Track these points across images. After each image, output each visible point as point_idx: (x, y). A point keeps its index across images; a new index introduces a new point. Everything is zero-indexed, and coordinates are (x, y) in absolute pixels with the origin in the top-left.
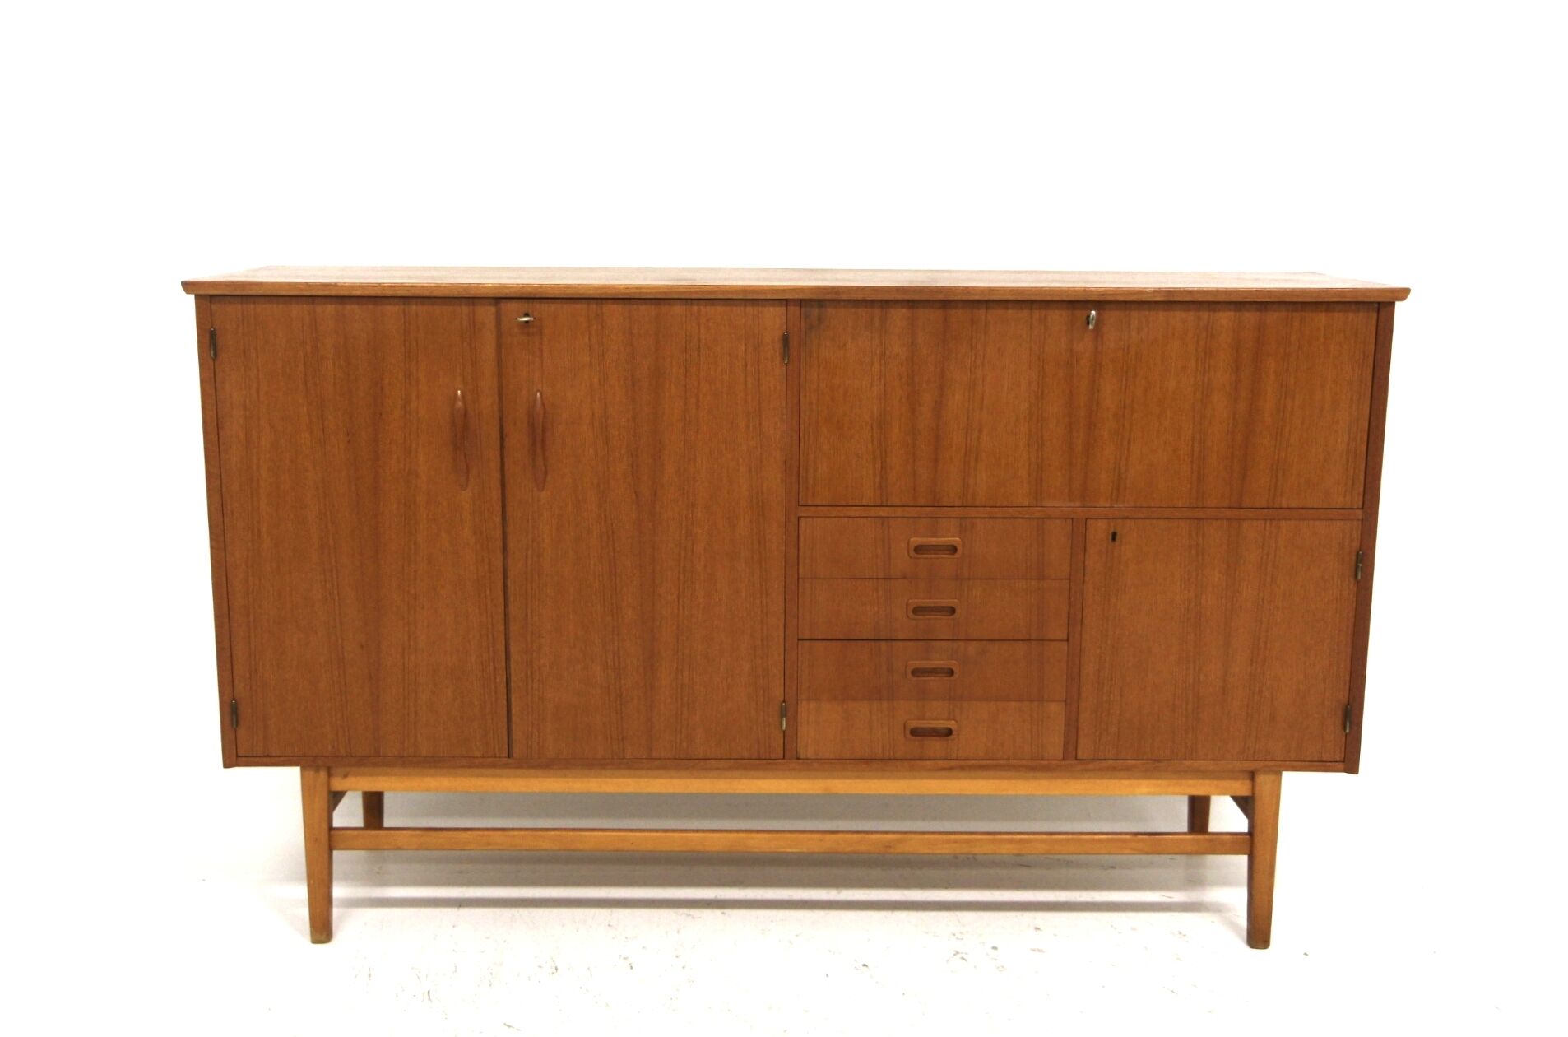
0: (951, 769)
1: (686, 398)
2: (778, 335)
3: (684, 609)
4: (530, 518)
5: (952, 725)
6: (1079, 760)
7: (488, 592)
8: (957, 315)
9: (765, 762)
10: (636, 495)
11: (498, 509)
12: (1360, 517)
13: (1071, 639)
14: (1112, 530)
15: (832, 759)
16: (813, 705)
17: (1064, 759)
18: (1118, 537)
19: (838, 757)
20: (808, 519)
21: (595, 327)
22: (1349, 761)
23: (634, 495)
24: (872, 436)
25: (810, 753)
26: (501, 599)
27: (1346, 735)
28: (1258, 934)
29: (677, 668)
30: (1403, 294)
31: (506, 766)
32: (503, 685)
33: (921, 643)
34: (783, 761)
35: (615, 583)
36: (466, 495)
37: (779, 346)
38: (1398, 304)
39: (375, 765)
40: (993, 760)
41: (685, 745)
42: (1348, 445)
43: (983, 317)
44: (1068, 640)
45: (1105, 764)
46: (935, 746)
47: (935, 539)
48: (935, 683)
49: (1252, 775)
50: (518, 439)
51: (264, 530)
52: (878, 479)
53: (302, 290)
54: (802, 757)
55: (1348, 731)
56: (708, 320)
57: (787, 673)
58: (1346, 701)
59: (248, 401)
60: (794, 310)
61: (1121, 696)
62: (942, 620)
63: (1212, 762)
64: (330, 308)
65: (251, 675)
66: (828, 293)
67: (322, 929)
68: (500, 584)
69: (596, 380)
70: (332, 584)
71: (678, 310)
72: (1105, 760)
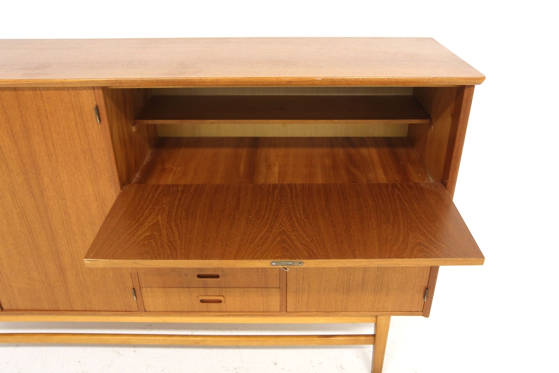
1: (46, 143)
2: (92, 106)
3: (72, 248)
5: (220, 298)
6: (288, 312)
9: (129, 313)
15: (163, 312)
16: (149, 289)
17: (280, 312)
19: (166, 311)
22: (425, 311)
23: (31, 195)
25: (151, 310)
27: (424, 302)
29: (76, 274)
30: (481, 80)
34: (138, 313)
35: (33, 236)
37: (94, 112)
40: (244, 312)
41: (88, 305)
45: (301, 314)
49: (376, 317)
54: (147, 310)
55: (425, 300)
57: (132, 276)
60: (98, 92)
61: (309, 286)
63: (356, 312)
72: (301, 312)
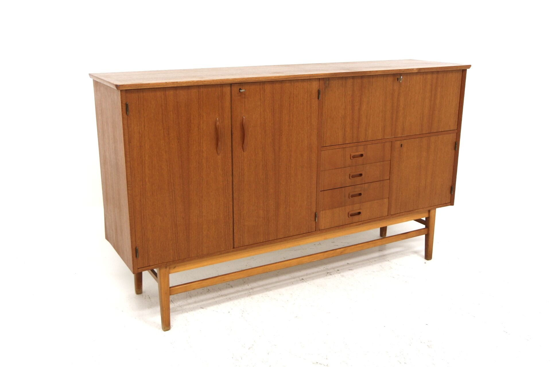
0: (360, 224)
1: (290, 114)
2: (316, 90)
4: (241, 162)
5: (360, 211)
6: (391, 215)
7: (227, 191)
8: (365, 80)
9: (310, 233)
10: (274, 150)
11: (230, 161)
12: (456, 132)
13: (390, 179)
14: (401, 144)
16: (324, 212)
17: (388, 216)
18: (402, 146)
19: (330, 227)
20: (324, 151)
21: (262, 92)
22: (452, 202)
24: (342, 122)
25: (323, 228)
26: (231, 193)
28: (428, 256)
29: (285, 207)
30: (469, 67)
31: (233, 251)
32: (232, 223)
33: (353, 186)
34: (315, 232)
35: (267, 181)
36: (219, 157)
37: (317, 94)
38: (468, 70)
39: (188, 261)
40: (370, 219)
41: (287, 232)
42: (455, 111)
43: (372, 81)
44: (389, 179)
45: (397, 215)
46: (356, 218)
47: (357, 153)
48: (356, 199)
49: (429, 211)
50: (237, 134)
51: (147, 180)
52: (343, 135)
53: (164, 85)
54: (320, 229)
55: (452, 194)
56: (296, 87)
57: (317, 203)
58: (451, 185)
59: (140, 130)
60: (321, 82)
61: (402, 194)
62: (359, 178)
64: (171, 92)
65: (142, 236)
66: (333, 75)
67: (166, 325)
68: (231, 187)
69: (262, 110)
70: (173, 197)
71: (288, 85)
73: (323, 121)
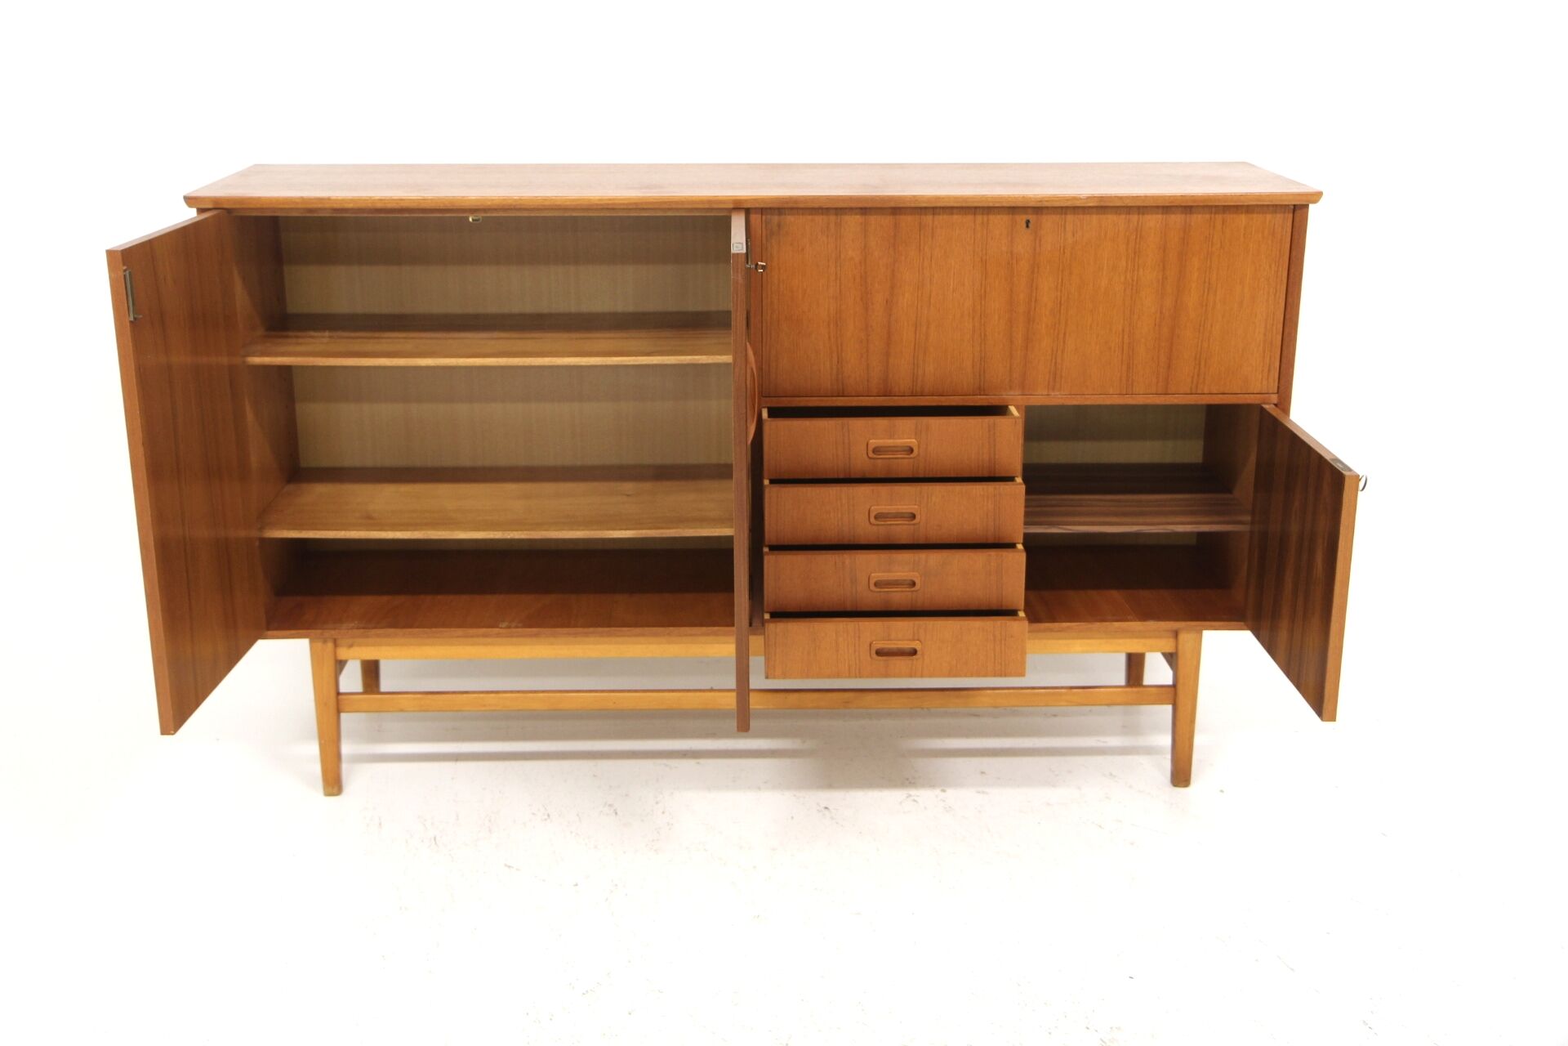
5: (916, 645)
8: (907, 220)
12: (1276, 402)
24: (829, 333)
28: (1181, 775)
30: (1316, 196)
33: (882, 553)
38: (1311, 206)
42: (1265, 336)
43: (930, 222)
46: (900, 665)
47: (892, 441)
48: (897, 595)
49: (1175, 635)
60: (756, 218)
62: (902, 527)
67: (333, 783)
73: (764, 324)
